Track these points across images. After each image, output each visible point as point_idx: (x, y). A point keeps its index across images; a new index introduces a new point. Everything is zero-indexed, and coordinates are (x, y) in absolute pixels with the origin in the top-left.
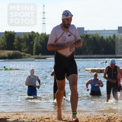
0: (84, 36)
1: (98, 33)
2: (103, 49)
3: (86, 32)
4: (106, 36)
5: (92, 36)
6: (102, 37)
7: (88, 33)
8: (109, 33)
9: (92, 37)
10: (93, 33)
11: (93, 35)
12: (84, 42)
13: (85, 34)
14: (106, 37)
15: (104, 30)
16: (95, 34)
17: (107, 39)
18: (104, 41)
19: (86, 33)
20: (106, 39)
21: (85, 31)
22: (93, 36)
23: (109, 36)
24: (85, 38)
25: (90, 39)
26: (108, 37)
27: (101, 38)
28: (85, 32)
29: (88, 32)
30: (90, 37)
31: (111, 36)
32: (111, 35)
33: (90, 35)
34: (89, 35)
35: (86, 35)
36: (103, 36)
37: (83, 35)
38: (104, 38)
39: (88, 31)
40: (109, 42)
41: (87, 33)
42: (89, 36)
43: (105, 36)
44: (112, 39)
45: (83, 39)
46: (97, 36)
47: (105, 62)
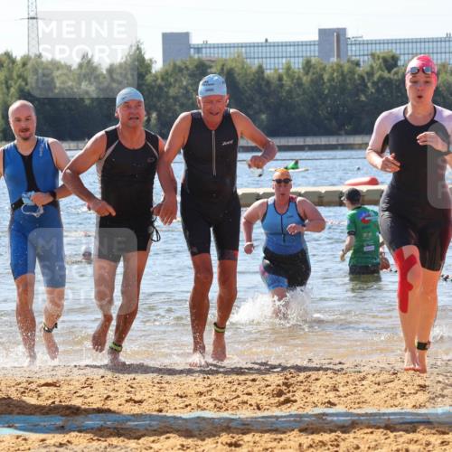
0: (190, 67)
1: (244, 56)
2: (264, 117)
3: (198, 49)
4: (272, 66)
5: (219, 68)
6: (261, 70)
7: (205, 55)
8: (284, 55)
9: (222, 69)
10: (224, 57)
11: (226, 60)
12: (190, 87)
13: (191, 57)
14: (272, 71)
15: (266, 40)
16: (232, 57)
17: (280, 79)
18: (268, 83)
19: (196, 56)
20: (276, 76)
21: (195, 48)
22: (223, 65)
23: (285, 66)
26: (281, 71)
27: (254, 74)
28: (192, 51)
29: (204, 50)
30: (214, 70)
31: (292, 65)
32: (292, 60)
33: (213, 61)
34: (208, 63)
35: (196, 63)
36: (264, 66)
37: (185, 63)
38: (265, 75)
39: (206, 46)
40: (287, 88)
41: (200, 55)
42: (211, 67)
43: (268, 67)
44: (296, 75)
45: (187, 77)
46: (240, 66)
47: (291, 164)
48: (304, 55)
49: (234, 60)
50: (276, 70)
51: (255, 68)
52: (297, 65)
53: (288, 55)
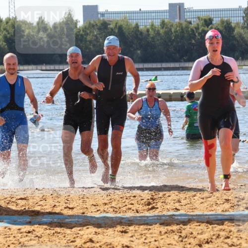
0: (98, 24)
1: (128, 18)
2: (139, 52)
4: (144, 24)
5: (114, 25)
7: (106, 18)
8: (150, 18)
9: (116, 25)
10: (117, 18)
11: (118, 21)
12: (98, 36)
13: (99, 19)
15: (140, 10)
17: (148, 31)
18: (141, 33)
19: (102, 18)
20: (146, 29)
21: (101, 14)
22: (116, 23)
23: (150, 24)
24: (99, 29)
25: (112, 29)
26: (148, 26)
27: (134, 28)
29: (106, 15)
30: (111, 26)
31: (155, 24)
32: (154, 21)
33: (111, 21)
34: (108, 22)
35: (102, 22)
36: (139, 24)
37: (95, 22)
38: (140, 29)
39: (107, 12)
40: (152, 36)
41: (104, 18)
42: (110, 24)
43: (141, 24)
44: (157, 29)
45: (97, 30)
46: (126, 24)
47: (153, 78)
48: (161, 18)
49: (122, 20)
50: (146, 26)
51: (134, 25)
52: (157, 23)
53: (152, 18)
